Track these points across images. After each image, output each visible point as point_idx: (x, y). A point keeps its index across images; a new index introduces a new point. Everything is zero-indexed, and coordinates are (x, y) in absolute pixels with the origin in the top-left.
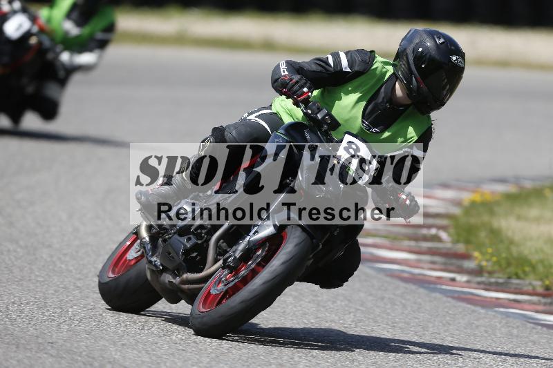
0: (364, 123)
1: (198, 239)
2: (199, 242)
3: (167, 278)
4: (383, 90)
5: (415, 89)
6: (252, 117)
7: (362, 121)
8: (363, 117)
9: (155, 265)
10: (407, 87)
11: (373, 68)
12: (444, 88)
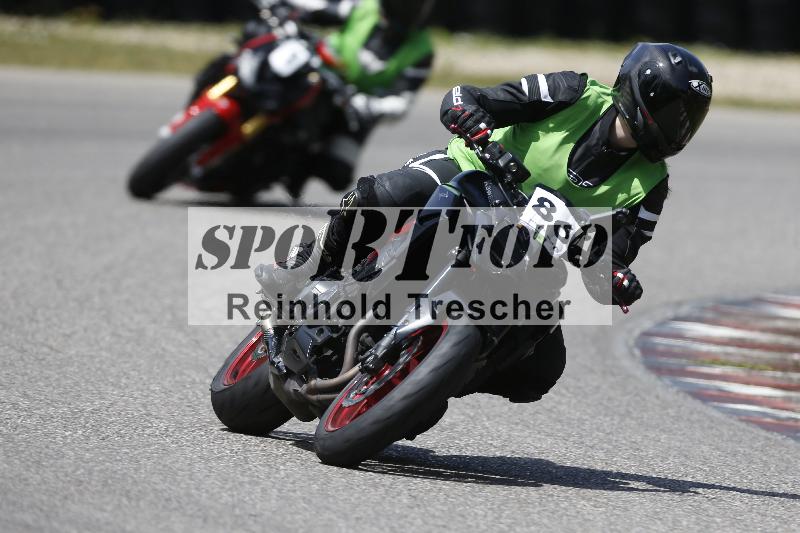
0: (571, 173)
1: (333, 332)
2: (335, 336)
3: (292, 385)
4: (597, 127)
5: (641, 127)
6: (416, 165)
7: (568, 171)
8: (569, 165)
9: (278, 367)
10: (631, 124)
11: (584, 96)
12: (682, 125)
